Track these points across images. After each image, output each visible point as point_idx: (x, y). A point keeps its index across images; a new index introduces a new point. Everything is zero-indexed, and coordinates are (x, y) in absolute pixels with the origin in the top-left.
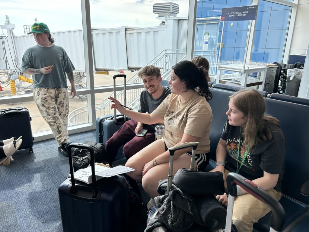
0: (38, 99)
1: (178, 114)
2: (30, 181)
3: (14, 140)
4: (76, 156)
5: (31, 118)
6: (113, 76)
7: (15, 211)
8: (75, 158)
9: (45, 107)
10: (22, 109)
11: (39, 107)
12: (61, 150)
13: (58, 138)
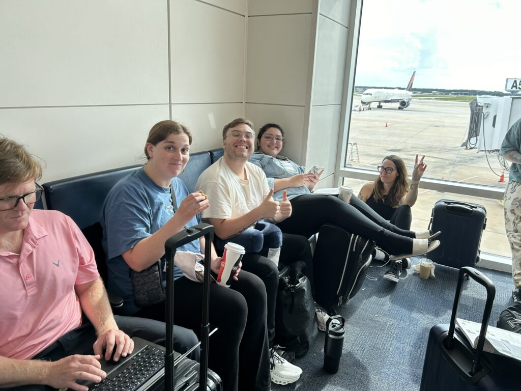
5: (485, 226)
8: (510, 313)
9: (515, 214)
10: (476, 208)
11: (506, 213)
12: (515, 298)
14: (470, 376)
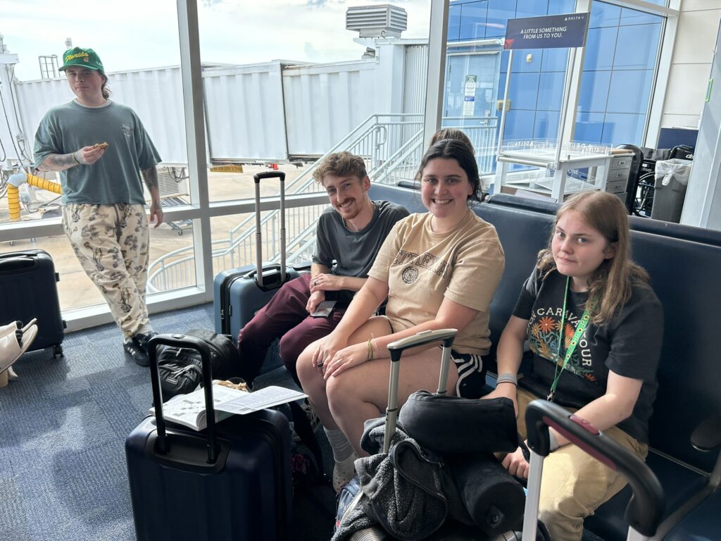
0: (75, 230)
1: (428, 258)
2: (56, 425)
3: (17, 329)
4: (167, 366)
5: (57, 275)
6: (255, 175)
7: (20, 497)
8: (164, 368)
9: (92, 248)
10: (35, 255)
11: (76, 250)
12: (132, 350)
13: (122, 323)
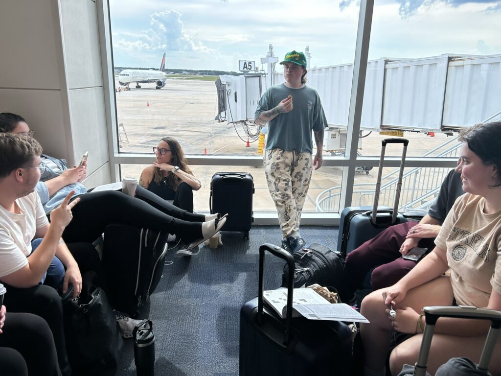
0: (268, 164)
3: (217, 218)
5: (254, 189)
6: (383, 139)
9: (275, 177)
10: (245, 176)
11: (267, 176)
12: (285, 246)
13: (283, 227)
14: (285, 347)
